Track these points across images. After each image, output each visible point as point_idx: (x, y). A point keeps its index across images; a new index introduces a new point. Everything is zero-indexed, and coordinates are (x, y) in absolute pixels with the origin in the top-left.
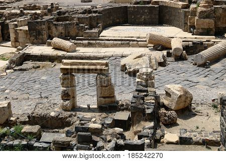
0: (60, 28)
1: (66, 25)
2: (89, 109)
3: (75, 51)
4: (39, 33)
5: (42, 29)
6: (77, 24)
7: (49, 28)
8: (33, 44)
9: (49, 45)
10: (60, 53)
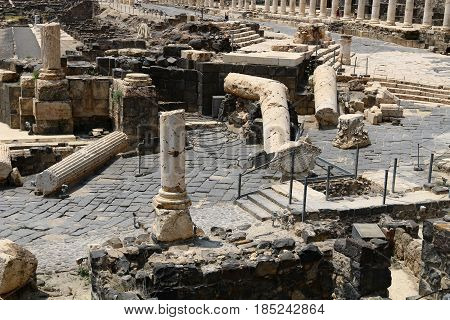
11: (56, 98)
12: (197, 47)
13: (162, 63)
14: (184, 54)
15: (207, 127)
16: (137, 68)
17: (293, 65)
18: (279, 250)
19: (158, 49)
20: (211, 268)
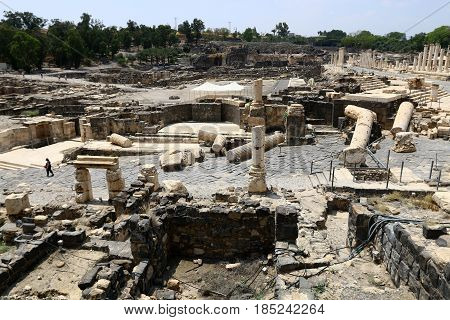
0: (120, 125)
1: (126, 122)
2: (101, 202)
3: (131, 146)
4: (101, 129)
5: (104, 125)
6: (137, 121)
7: (111, 124)
8: (95, 139)
9: (109, 140)
10: (115, 148)
11: (258, 115)
12: (337, 90)
13: (316, 99)
14: (327, 94)
15: (332, 133)
16: (300, 101)
17: (386, 101)
18: (247, 206)
19: (317, 92)
20: (204, 210)
